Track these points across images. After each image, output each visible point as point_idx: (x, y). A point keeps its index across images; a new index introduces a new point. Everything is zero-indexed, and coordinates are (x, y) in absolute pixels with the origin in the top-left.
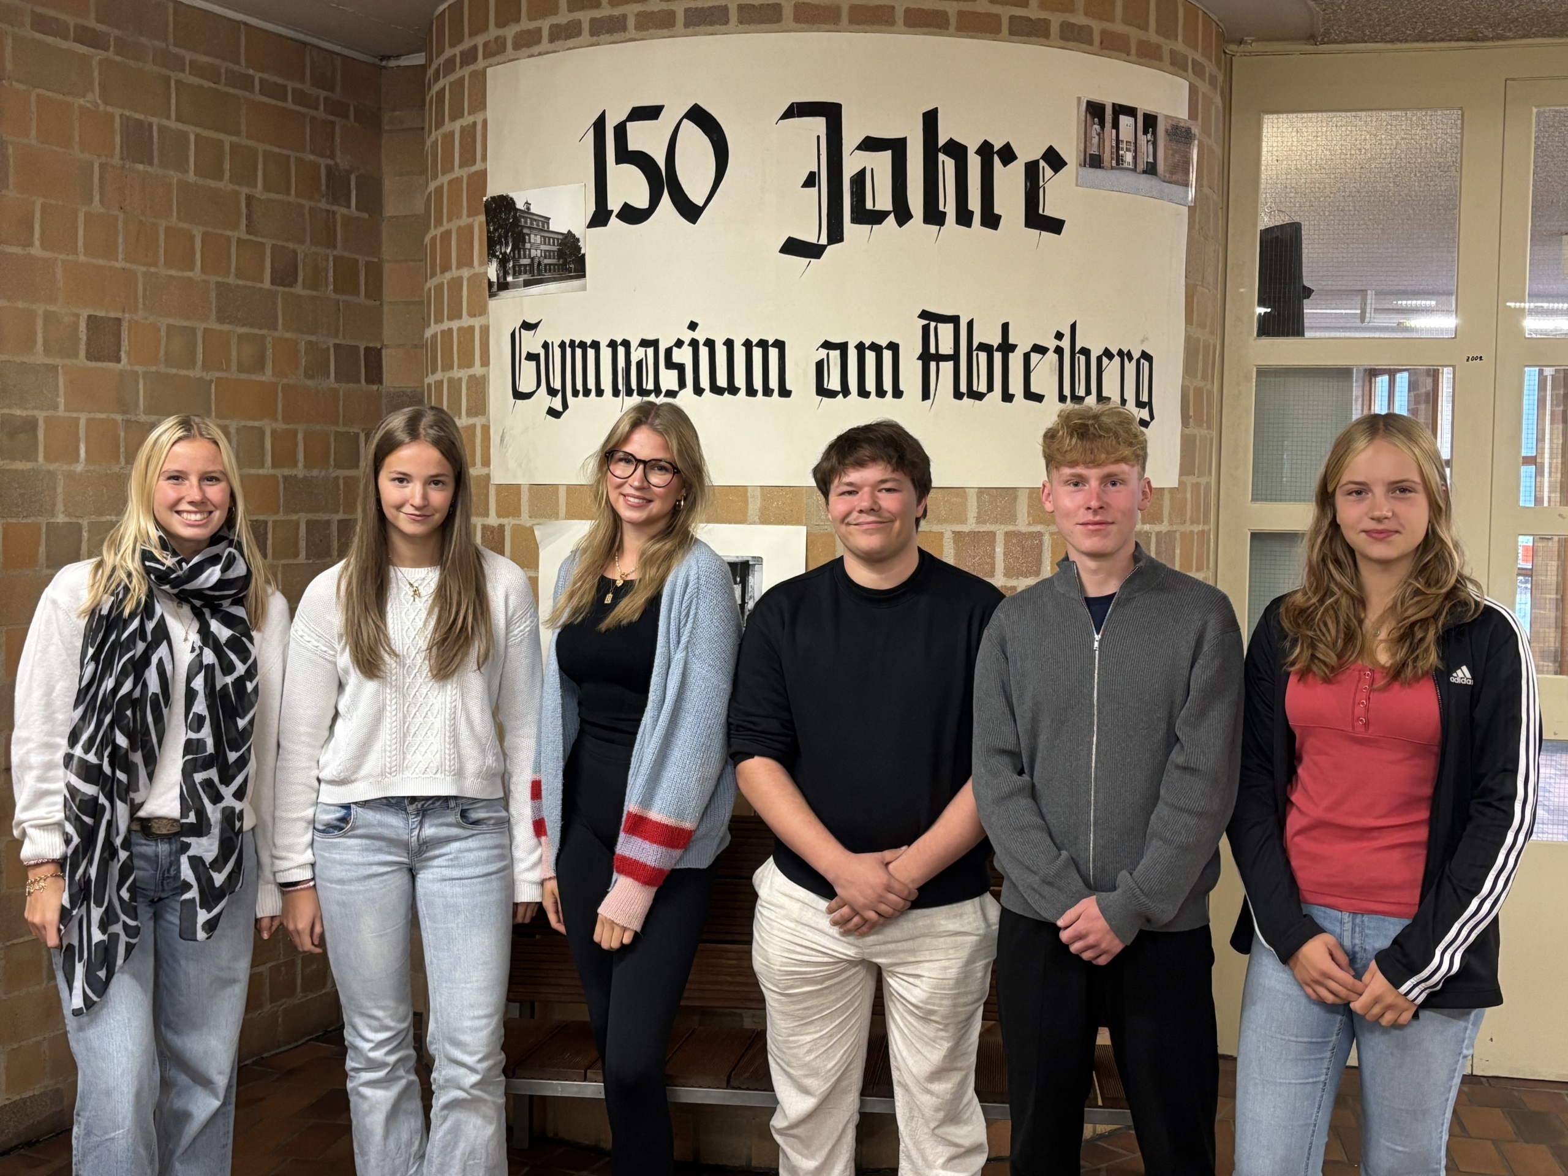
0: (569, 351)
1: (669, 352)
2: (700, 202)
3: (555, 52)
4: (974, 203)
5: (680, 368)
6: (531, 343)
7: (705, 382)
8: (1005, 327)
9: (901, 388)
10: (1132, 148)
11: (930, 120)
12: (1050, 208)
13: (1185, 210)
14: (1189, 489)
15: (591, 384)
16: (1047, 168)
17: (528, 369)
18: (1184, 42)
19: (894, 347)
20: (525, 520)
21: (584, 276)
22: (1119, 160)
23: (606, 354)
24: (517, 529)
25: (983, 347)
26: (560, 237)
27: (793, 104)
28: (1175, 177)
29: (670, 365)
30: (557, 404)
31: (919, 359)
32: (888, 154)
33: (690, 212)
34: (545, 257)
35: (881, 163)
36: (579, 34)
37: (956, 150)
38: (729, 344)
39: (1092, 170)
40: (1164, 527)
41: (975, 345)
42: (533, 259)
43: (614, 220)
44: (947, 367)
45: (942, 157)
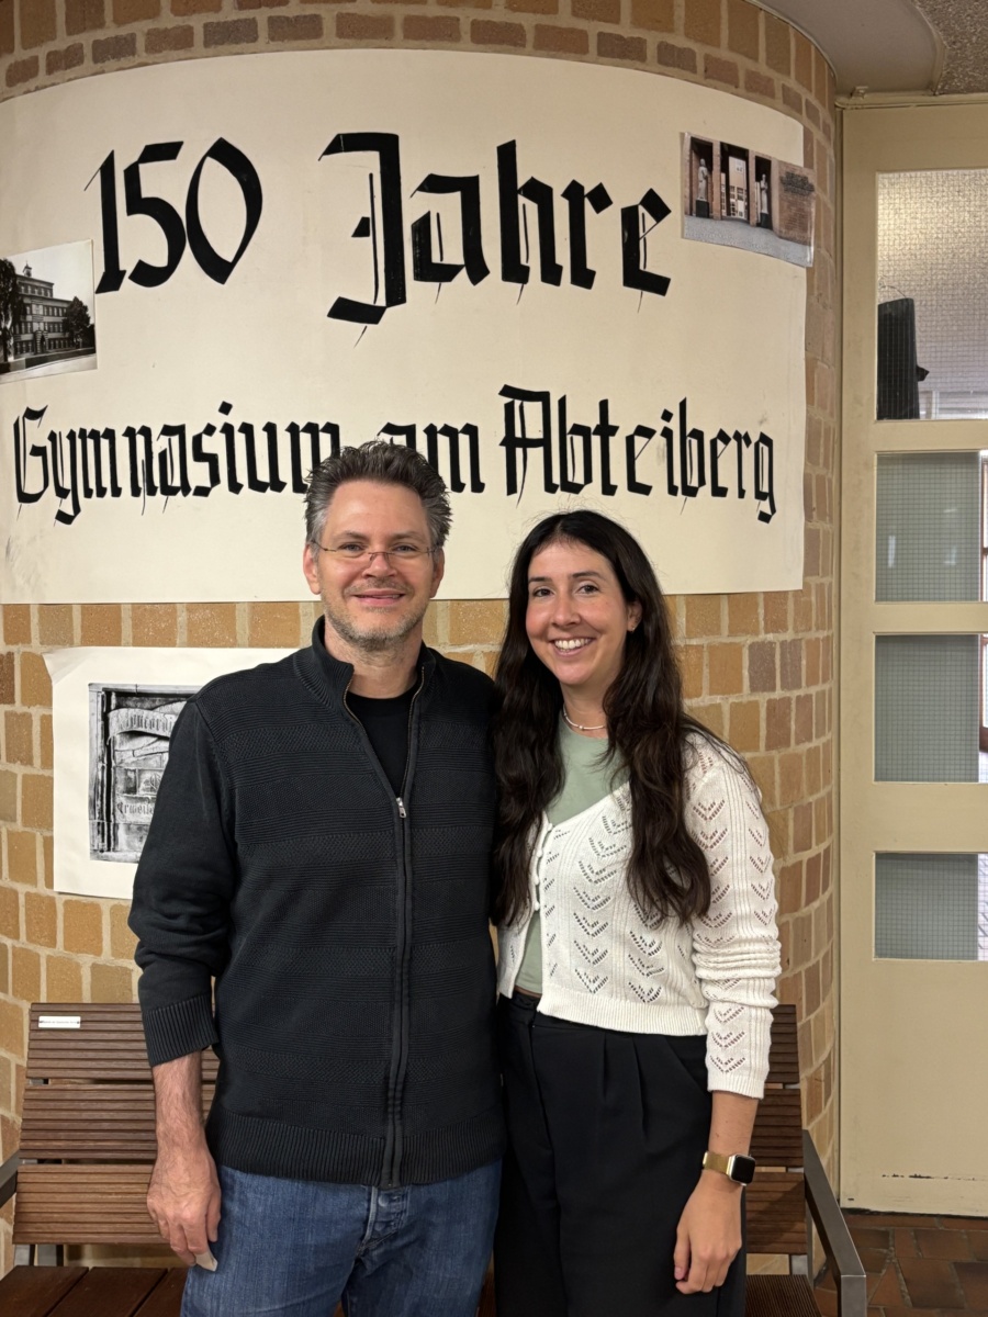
0: (79, 442)
1: (197, 440)
2: (229, 257)
3: (53, 84)
4: (563, 256)
5: (212, 460)
6: (36, 434)
7: (242, 476)
8: (604, 405)
9: (482, 480)
10: (744, 196)
11: (507, 155)
12: (652, 264)
13: (803, 272)
14: (813, 592)
15: (106, 482)
16: (648, 216)
17: (34, 465)
18: (797, 78)
19: (471, 431)
20: (35, 646)
21: (94, 351)
22: (730, 209)
23: (122, 444)
24: (26, 657)
25: (578, 429)
26: (65, 305)
27: (338, 136)
28: (792, 233)
29: (200, 456)
30: (67, 506)
31: (502, 444)
32: (457, 196)
33: (218, 269)
34: (49, 331)
35: (448, 207)
36: (81, 61)
37: (540, 193)
38: (270, 429)
39: (699, 220)
40: (788, 636)
41: (569, 427)
42: (35, 334)
43: (127, 283)
44: (536, 454)
45: (522, 200)
